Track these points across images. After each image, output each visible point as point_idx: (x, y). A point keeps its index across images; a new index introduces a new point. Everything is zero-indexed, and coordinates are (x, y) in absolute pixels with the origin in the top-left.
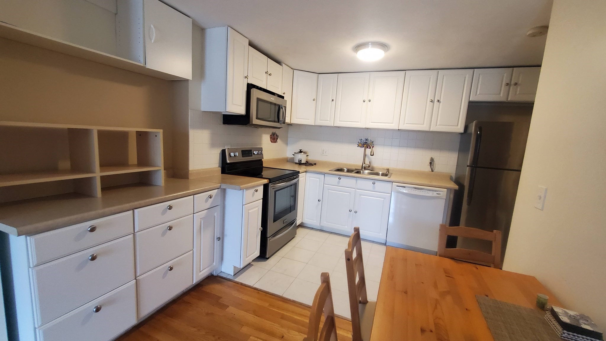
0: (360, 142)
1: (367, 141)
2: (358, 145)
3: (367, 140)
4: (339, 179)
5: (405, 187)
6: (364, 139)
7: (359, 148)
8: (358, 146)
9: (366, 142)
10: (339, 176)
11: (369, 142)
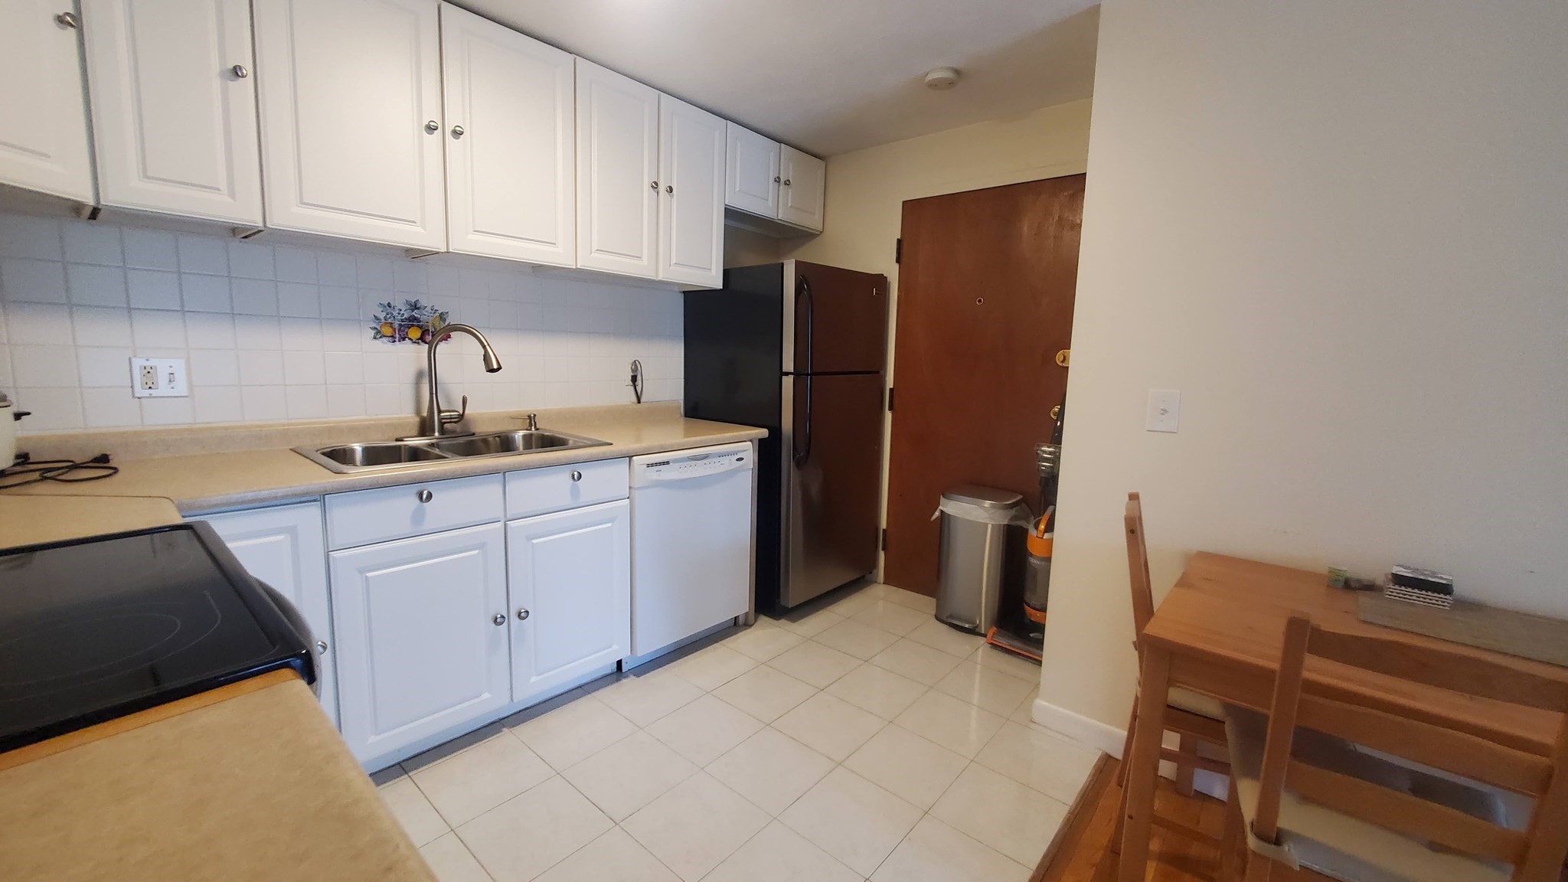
0: (382, 316)
1: (416, 313)
2: (378, 332)
3: (415, 306)
4: (421, 498)
5: (668, 463)
6: (400, 304)
7: (384, 345)
8: (378, 334)
9: (416, 319)
10: (417, 488)
11: (425, 316)
